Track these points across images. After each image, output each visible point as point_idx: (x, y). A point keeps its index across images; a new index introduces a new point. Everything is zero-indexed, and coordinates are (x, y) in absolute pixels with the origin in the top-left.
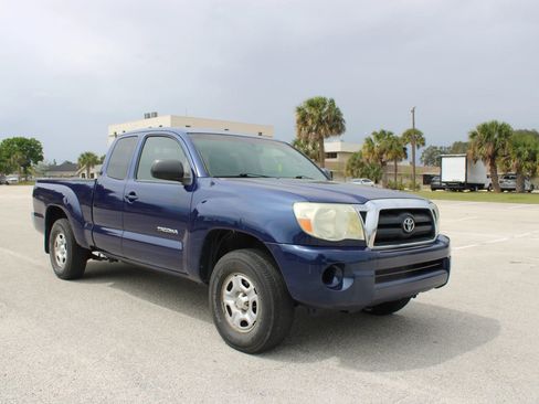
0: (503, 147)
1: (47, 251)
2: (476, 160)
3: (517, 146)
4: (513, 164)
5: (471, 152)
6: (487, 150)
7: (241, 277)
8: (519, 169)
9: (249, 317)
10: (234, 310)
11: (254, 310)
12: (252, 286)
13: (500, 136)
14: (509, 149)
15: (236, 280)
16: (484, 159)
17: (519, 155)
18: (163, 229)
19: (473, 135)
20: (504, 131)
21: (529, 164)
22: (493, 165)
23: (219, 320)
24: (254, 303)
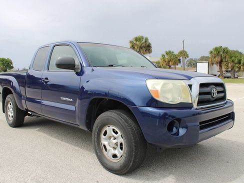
0: (225, 58)
1: (4, 112)
2: (213, 64)
3: (231, 57)
4: (230, 65)
5: (210, 60)
6: (218, 59)
7: (112, 127)
8: (233, 68)
9: (118, 152)
10: (108, 147)
11: (121, 148)
12: (119, 133)
13: (224, 53)
14: (228, 58)
15: (109, 129)
16: (217, 63)
17: (233, 61)
18: (64, 99)
19: (211, 52)
20: (226, 51)
21: (237, 65)
22: (221, 66)
23: (99, 154)
24: (121, 144)
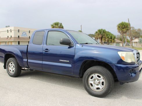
0: (104, 35)
2: (97, 39)
3: (107, 35)
4: (106, 40)
5: (96, 37)
6: (100, 36)
7: (97, 75)
8: (108, 41)
9: (100, 86)
10: (93, 85)
11: (103, 84)
12: (102, 77)
13: (103, 32)
14: (105, 36)
15: (95, 76)
16: (100, 38)
17: (108, 37)
19: (97, 32)
20: (104, 32)
21: (110, 40)
22: (101, 40)
23: (88, 88)
24: (103, 82)
